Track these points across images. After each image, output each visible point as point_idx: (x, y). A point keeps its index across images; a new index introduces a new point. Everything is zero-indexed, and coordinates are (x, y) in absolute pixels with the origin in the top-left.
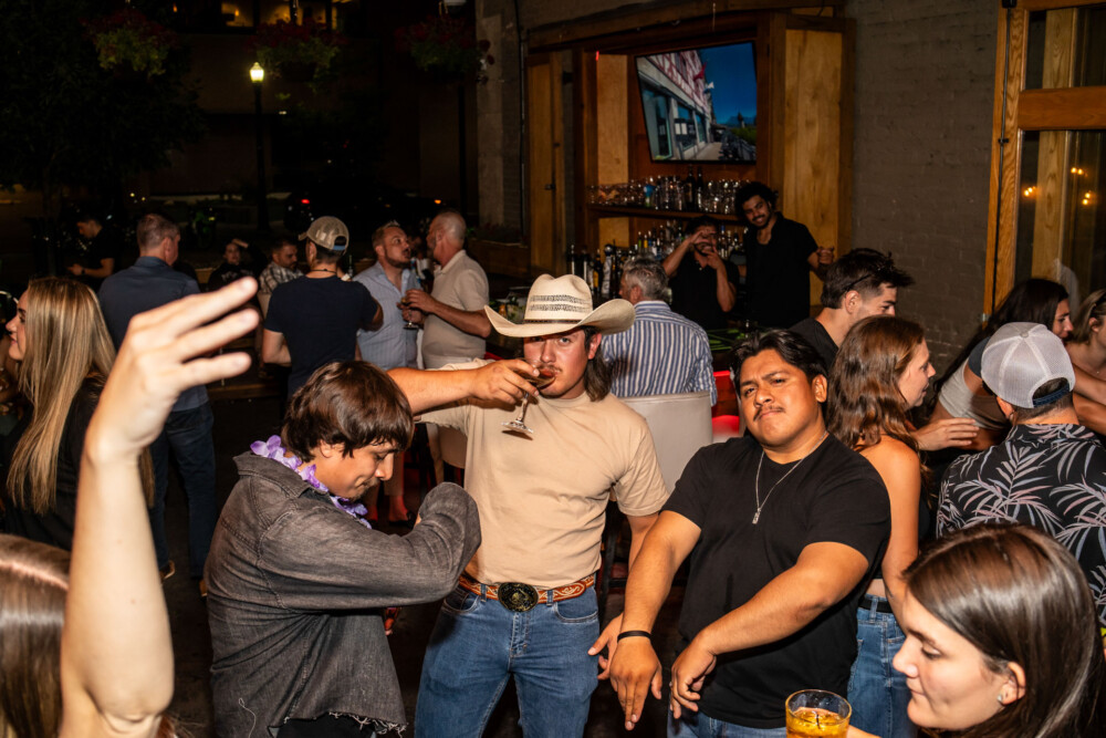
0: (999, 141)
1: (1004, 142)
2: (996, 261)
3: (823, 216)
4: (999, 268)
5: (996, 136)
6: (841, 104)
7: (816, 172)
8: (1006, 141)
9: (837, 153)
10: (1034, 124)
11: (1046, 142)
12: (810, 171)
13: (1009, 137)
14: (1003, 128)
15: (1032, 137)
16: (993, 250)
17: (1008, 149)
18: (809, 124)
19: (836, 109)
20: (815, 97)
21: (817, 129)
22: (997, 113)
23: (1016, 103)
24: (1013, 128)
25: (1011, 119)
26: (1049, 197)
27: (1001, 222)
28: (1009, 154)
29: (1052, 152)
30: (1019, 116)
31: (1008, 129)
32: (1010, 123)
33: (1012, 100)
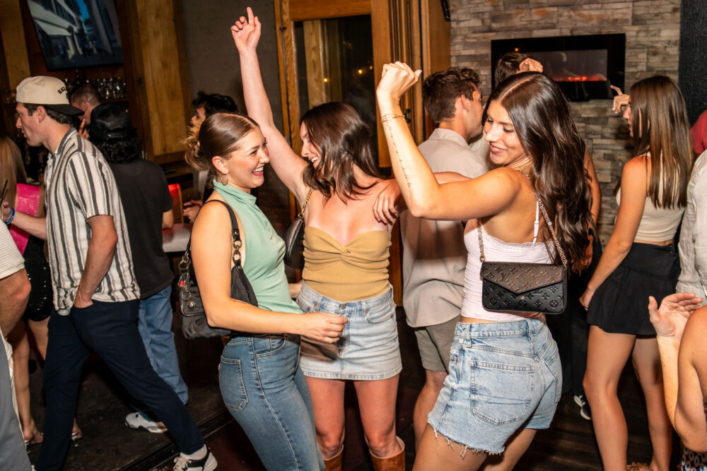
0: (280, 29)
1: (283, 29)
2: (288, 103)
3: (173, 94)
4: (290, 108)
5: (278, 26)
6: (174, 20)
7: (165, 65)
8: (285, 29)
9: (176, 53)
10: (300, 17)
11: (308, 28)
12: (160, 65)
13: (286, 26)
14: (282, 20)
15: (299, 25)
16: (286, 97)
17: (286, 34)
18: (156, 34)
19: (173, 23)
20: (157, 16)
21: (161, 37)
22: (277, 11)
23: (288, 5)
24: (287, 20)
25: (286, 14)
26: (313, 61)
27: (288, 79)
28: (287, 37)
29: (312, 34)
30: (291, 13)
31: (285, 21)
32: (286, 17)
33: (285, 3)
